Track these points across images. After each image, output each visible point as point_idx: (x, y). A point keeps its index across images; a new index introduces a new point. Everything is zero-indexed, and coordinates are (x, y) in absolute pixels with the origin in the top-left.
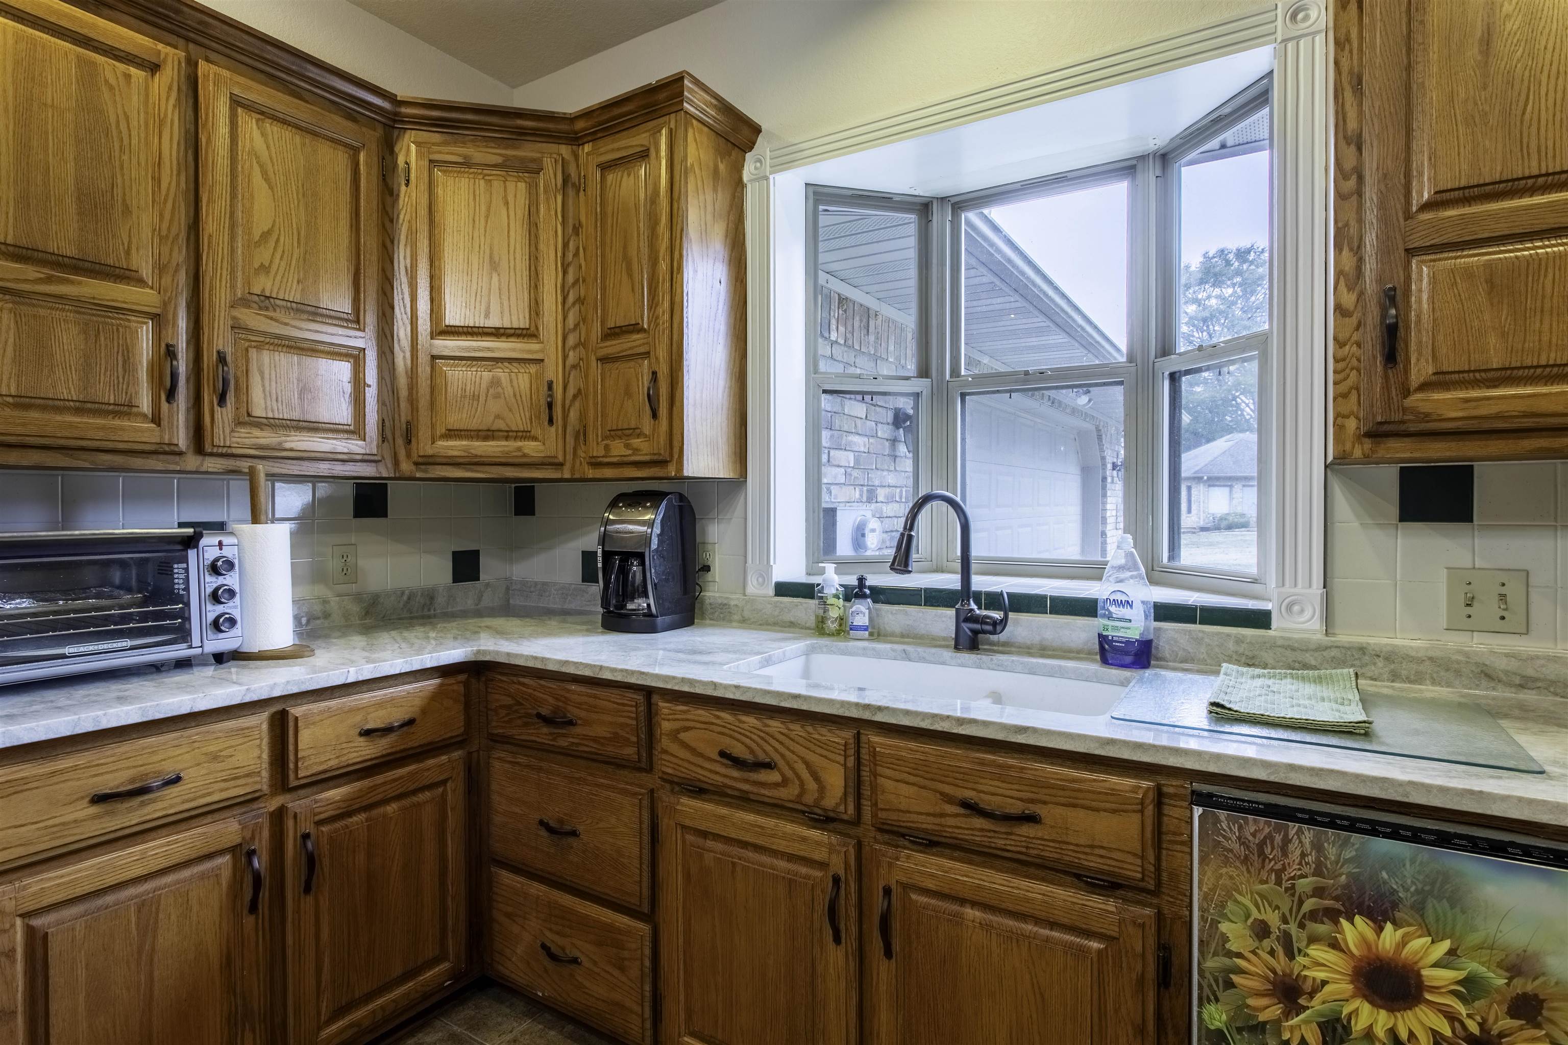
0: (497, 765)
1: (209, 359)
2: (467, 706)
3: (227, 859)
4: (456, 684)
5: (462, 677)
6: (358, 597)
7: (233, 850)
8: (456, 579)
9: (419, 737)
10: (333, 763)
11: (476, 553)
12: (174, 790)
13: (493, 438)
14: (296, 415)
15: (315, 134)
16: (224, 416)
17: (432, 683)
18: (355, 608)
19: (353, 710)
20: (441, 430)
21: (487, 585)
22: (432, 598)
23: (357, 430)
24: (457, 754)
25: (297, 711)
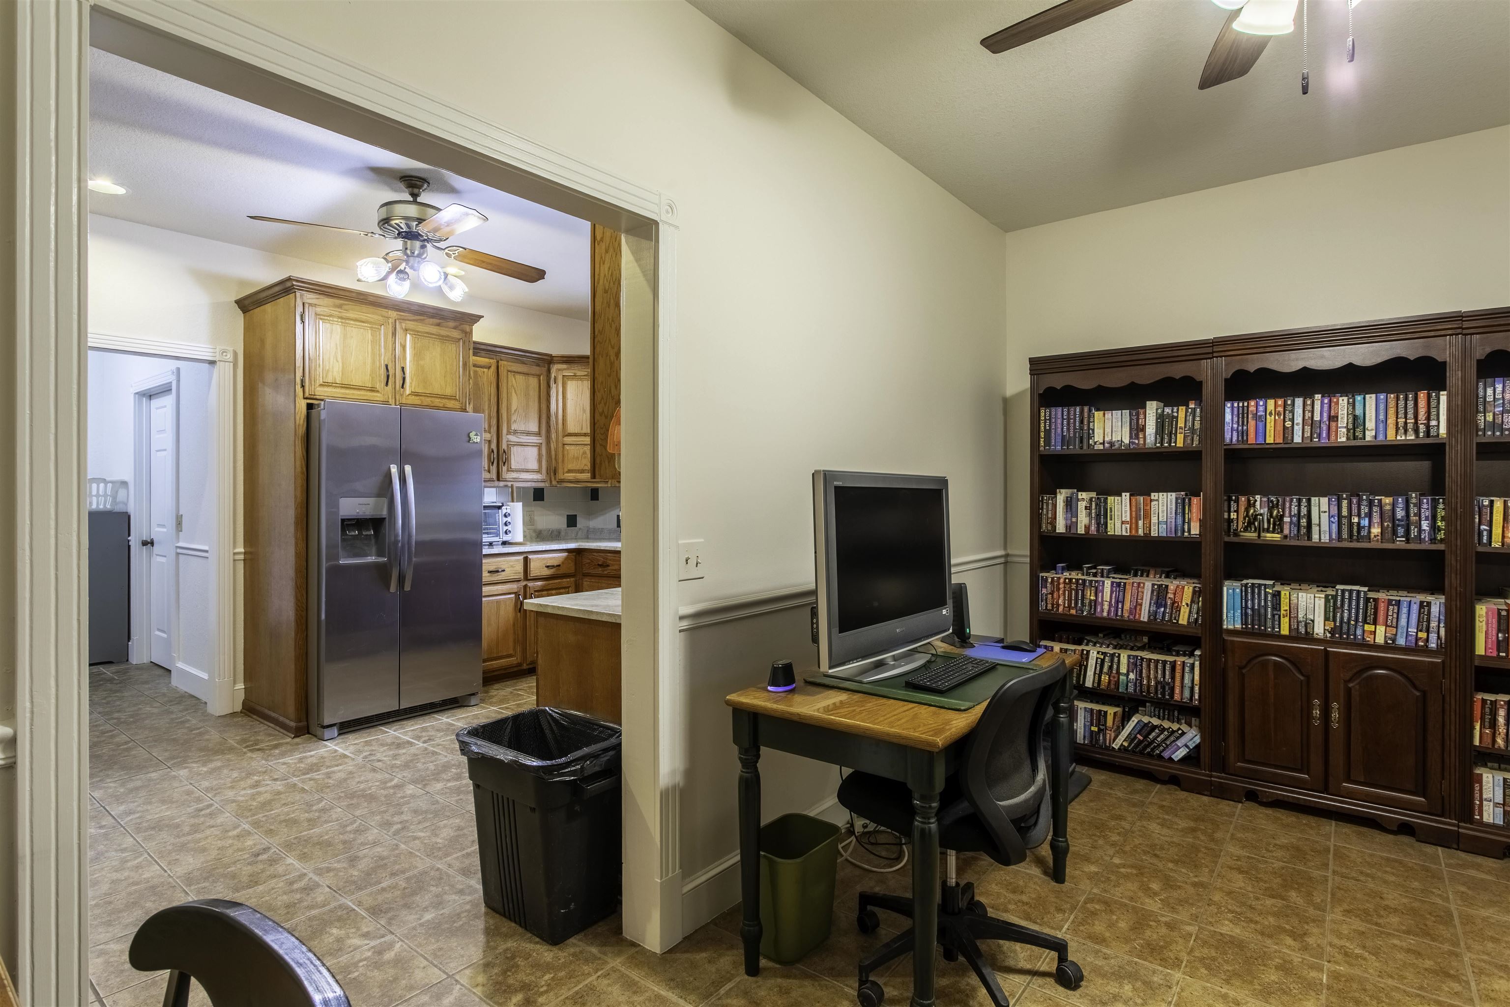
0: (585, 583)
1: (501, 452)
2: (576, 564)
3: (513, 596)
4: (572, 555)
5: (574, 554)
6: (535, 531)
7: (515, 593)
8: (568, 526)
9: (562, 571)
10: (539, 574)
11: (576, 516)
12: (503, 573)
13: (584, 473)
14: (523, 467)
15: (528, 374)
16: (505, 468)
17: (565, 554)
18: (534, 535)
19: (544, 559)
20: (566, 470)
21: (580, 529)
22: (560, 533)
23: (539, 471)
24: (572, 579)
25: (530, 557)
